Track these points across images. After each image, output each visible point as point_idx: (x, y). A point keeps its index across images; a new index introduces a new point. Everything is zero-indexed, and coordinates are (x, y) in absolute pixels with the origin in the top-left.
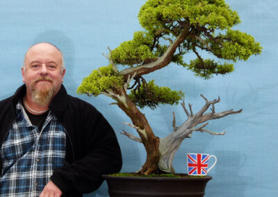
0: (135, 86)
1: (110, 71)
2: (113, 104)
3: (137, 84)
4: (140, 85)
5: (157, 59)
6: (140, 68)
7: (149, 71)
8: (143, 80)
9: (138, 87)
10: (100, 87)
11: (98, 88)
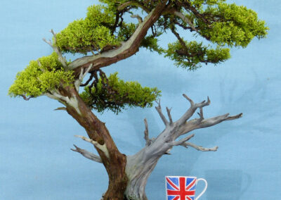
0: (91, 82)
1: (55, 64)
2: (59, 109)
3: (94, 79)
4: (97, 80)
5: (121, 45)
6: (97, 57)
7: (109, 62)
8: (102, 74)
9: (95, 84)
10: (42, 87)
11: (39, 89)
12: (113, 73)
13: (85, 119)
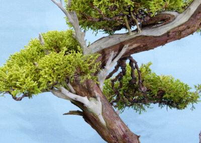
0: (116, 74)
2: (72, 113)
3: (120, 70)
5: (174, 18)
6: (133, 35)
10: (41, 80)
11: (35, 84)
12: (146, 63)
13: (112, 131)
